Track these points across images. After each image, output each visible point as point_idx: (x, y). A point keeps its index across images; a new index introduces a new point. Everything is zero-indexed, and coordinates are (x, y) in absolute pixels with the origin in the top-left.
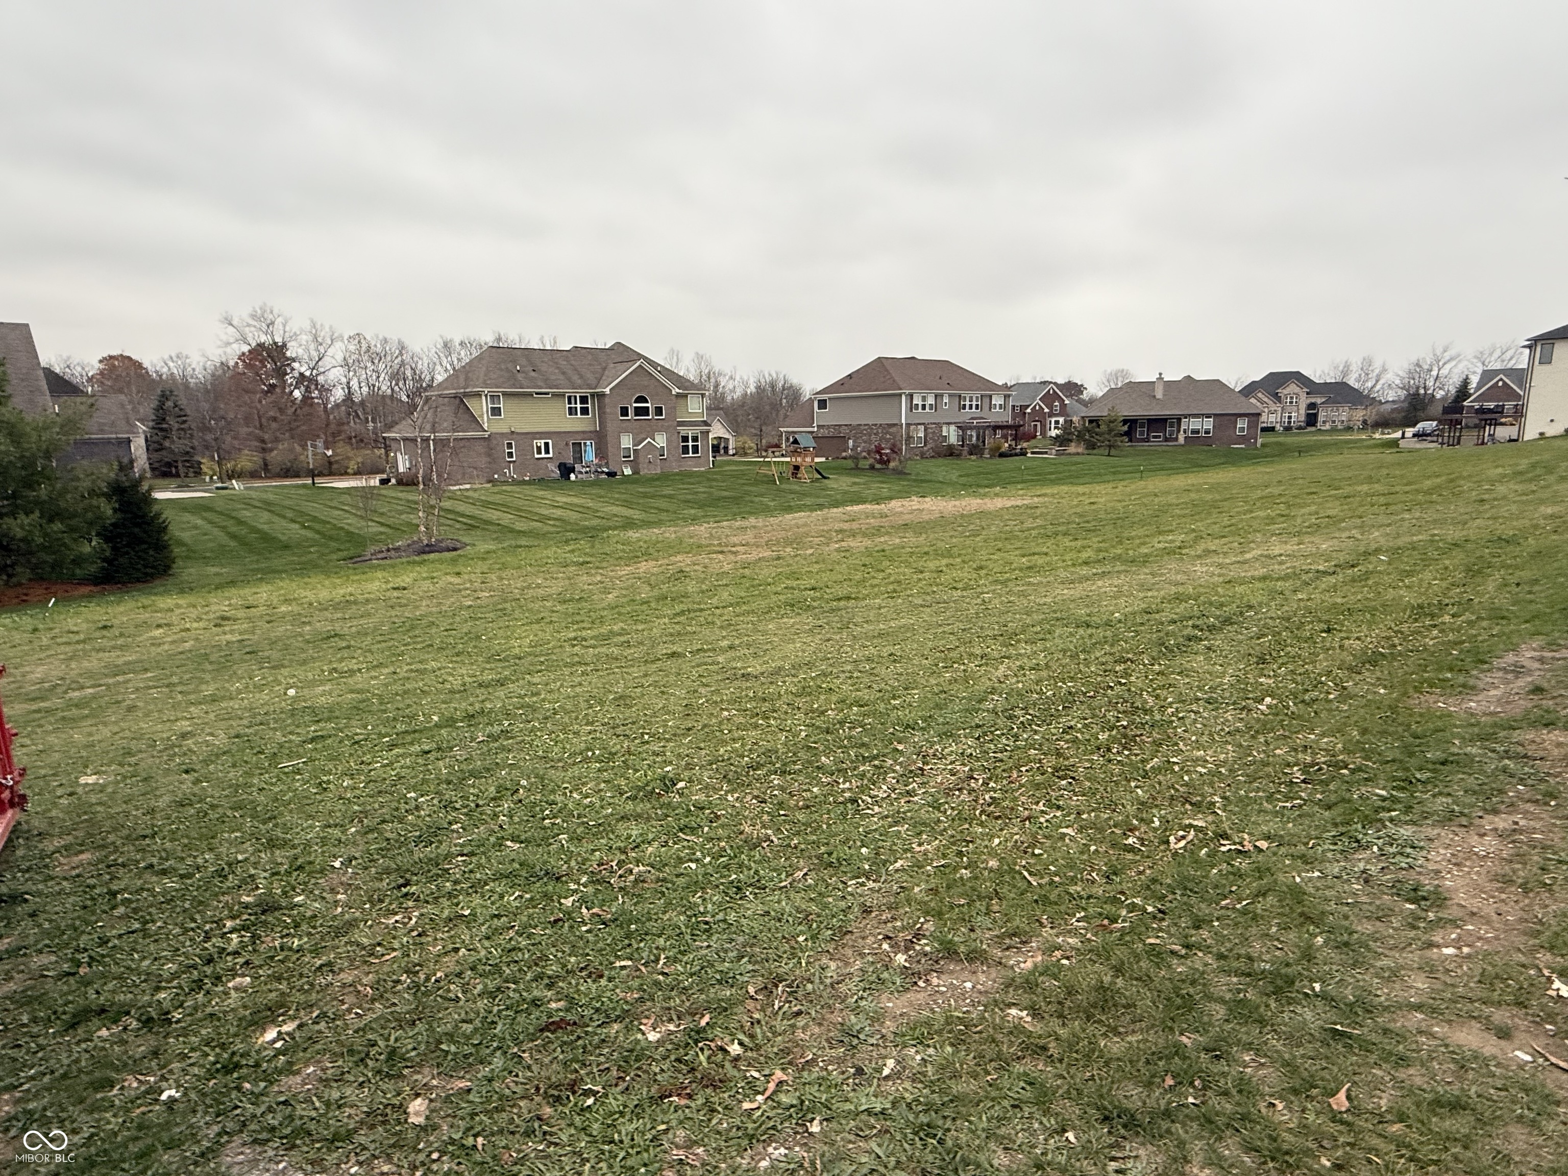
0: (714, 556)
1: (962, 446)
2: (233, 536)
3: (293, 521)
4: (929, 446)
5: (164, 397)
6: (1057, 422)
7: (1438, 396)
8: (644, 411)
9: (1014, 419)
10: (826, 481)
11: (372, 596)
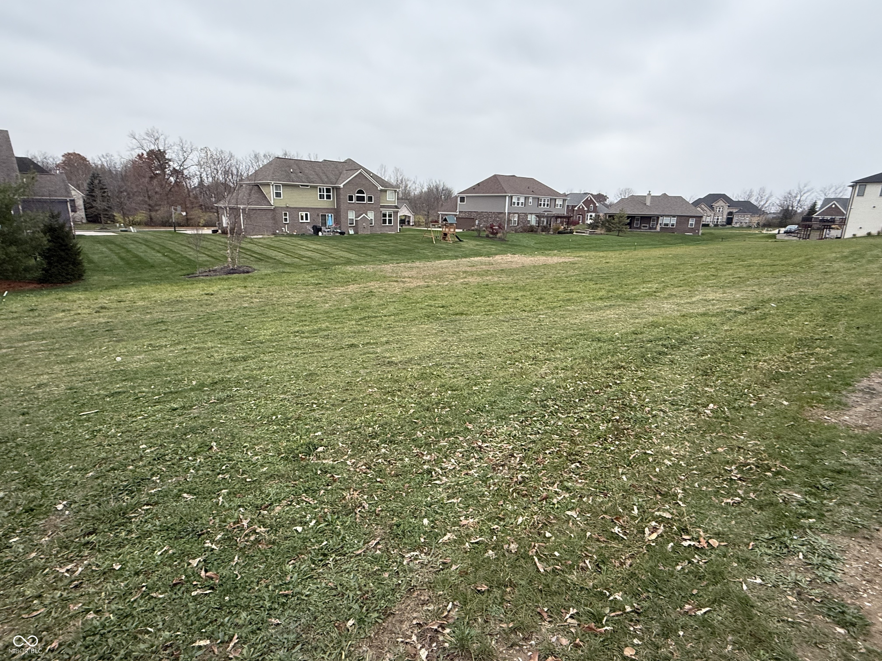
0: (392, 283)
1: (538, 226)
2: (122, 259)
3: (159, 252)
4: (519, 226)
5: (94, 176)
6: (591, 216)
7: (799, 211)
8: (362, 199)
9: (567, 213)
10: (461, 243)
11: (193, 298)
